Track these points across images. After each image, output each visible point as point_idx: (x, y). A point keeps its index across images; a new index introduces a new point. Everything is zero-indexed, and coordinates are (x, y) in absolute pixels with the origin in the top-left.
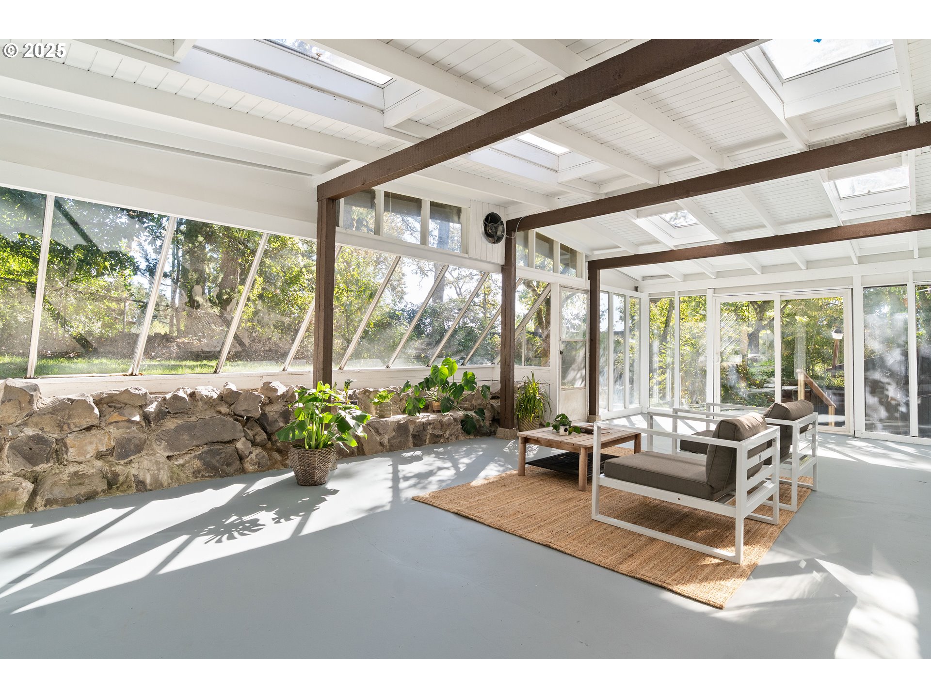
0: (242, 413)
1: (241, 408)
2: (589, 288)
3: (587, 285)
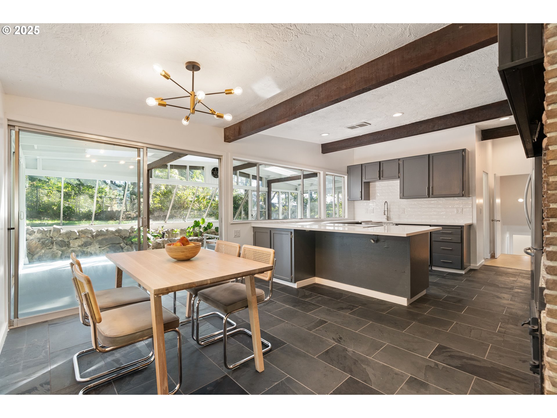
0: (123, 235)
1: (122, 234)
2: (267, 190)
3: (266, 189)
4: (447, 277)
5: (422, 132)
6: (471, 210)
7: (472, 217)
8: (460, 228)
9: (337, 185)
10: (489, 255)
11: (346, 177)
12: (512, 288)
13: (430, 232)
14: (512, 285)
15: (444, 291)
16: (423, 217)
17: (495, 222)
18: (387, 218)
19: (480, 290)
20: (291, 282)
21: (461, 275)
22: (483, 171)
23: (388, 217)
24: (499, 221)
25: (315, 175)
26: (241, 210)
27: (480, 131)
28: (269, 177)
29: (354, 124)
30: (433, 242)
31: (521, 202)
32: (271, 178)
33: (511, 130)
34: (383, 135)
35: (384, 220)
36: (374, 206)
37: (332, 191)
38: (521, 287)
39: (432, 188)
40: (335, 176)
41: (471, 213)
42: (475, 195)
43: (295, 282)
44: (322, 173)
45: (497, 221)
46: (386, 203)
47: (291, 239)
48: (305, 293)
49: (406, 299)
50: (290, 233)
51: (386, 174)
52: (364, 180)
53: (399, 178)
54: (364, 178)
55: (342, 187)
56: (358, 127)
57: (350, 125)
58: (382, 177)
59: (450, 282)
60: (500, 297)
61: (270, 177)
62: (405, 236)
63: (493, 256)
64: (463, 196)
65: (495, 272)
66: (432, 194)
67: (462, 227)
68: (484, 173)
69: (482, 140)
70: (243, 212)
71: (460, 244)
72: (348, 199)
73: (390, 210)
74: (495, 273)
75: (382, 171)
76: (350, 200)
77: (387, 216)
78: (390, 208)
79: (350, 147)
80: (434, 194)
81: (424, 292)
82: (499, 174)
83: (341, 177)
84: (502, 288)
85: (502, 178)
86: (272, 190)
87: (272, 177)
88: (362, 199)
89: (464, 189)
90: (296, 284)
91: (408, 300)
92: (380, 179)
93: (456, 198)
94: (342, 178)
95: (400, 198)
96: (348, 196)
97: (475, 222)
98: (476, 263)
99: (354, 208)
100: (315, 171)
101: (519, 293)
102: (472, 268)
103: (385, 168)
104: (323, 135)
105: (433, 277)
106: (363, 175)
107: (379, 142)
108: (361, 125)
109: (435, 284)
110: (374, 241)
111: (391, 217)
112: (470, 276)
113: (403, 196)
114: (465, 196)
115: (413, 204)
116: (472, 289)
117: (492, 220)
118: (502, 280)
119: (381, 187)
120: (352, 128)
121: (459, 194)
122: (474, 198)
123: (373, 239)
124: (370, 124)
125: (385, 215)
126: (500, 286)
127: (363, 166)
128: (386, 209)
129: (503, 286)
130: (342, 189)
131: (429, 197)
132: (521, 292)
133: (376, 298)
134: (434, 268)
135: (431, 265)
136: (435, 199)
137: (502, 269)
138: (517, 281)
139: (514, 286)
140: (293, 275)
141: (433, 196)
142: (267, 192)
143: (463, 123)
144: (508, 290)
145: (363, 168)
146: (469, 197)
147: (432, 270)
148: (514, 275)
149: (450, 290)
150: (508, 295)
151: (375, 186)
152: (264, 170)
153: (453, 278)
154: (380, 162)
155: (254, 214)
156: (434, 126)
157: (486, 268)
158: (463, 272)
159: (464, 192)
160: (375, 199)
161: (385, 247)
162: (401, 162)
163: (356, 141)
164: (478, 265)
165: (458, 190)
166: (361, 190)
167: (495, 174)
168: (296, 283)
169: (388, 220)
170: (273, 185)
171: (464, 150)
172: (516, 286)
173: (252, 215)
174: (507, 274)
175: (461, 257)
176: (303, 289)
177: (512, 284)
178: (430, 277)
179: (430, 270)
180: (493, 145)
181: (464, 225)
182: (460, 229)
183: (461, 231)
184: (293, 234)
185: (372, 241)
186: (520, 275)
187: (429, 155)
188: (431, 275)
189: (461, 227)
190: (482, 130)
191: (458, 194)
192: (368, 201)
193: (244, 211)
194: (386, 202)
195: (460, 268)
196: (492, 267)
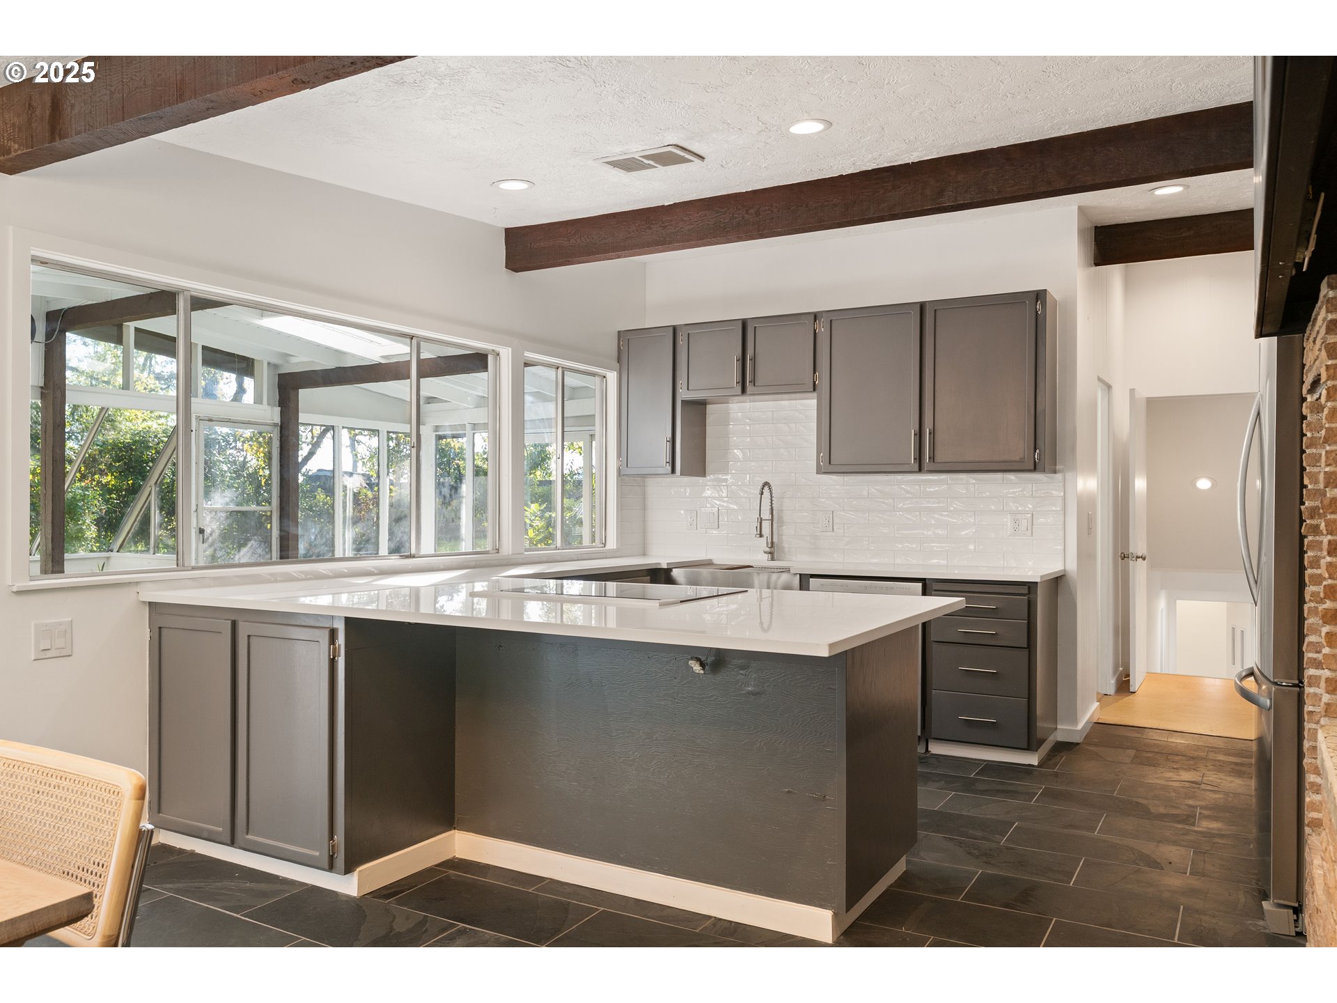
2: (277, 420)
3: (273, 414)
4: (980, 787)
5: (897, 211)
6: (1062, 523)
7: (1060, 547)
8: (1026, 592)
9: (573, 408)
10: (1113, 681)
11: (612, 377)
12: (1189, 819)
13: (924, 625)
14: (1191, 802)
15: (969, 853)
16: (900, 546)
17: (1131, 562)
18: (768, 549)
19: (1088, 834)
20: (331, 868)
21: (1026, 770)
22: (1099, 379)
23: (772, 547)
24: (1144, 559)
25: (476, 361)
26: (149, 508)
27: (1091, 228)
28: (287, 362)
29: (636, 149)
30: (935, 646)
31: (1204, 490)
32: (297, 364)
33: (1184, 235)
34: (752, 211)
35: (759, 557)
36: (720, 498)
37: (554, 430)
38: (1217, 811)
39: (933, 433)
40: (564, 369)
41: (1061, 533)
42: (1073, 468)
43: (348, 870)
44: (506, 353)
45: (1138, 557)
46: (766, 488)
47: (333, 663)
48: (394, 918)
49: (827, 915)
50: (324, 637)
51: (765, 371)
52: (683, 394)
53: (814, 390)
54: (681, 382)
55: (594, 415)
56: (651, 163)
57: (617, 151)
58: (753, 382)
59: (992, 809)
60: (1159, 861)
61: (294, 360)
62: (825, 653)
63: (1124, 686)
64: (1035, 468)
65: (1132, 752)
66: (930, 458)
67: (1031, 586)
68: (1100, 384)
69: (1097, 264)
70: (156, 517)
71: (1026, 652)
72: (619, 471)
73: (780, 518)
74: (1136, 757)
75: (754, 359)
76: (629, 471)
77: (769, 541)
78: (781, 511)
79: (624, 249)
80: (938, 458)
81: (900, 868)
82: (1145, 392)
83: (593, 375)
84: (1161, 817)
85: (1151, 402)
86: (303, 417)
87: (300, 362)
88: (673, 471)
89: (1040, 443)
90: (354, 878)
91: (835, 916)
92: (744, 391)
93: (1011, 477)
94: (597, 379)
95: (819, 471)
96: (619, 455)
97: (1072, 566)
98: (1074, 720)
99: (644, 508)
100: (478, 344)
101: (1214, 836)
102: (1060, 737)
103: (763, 345)
104: (504, 186)
105: (932, 787)
106: (678, 373)
107: (740, 239)
108: (665, 159)
109: (942, 821)
110: (702, 665)
111: (786, 545)
112: (1056, 775)
113: (829, 464)
114: (1044, 471)
115: (865, 493)
116: (1066, 831)
117: (1124, 556)
118: (1159, 782)
119: (750, 425)
120: (628, 165)
121: (1022, 461)
122: (1069, 475)
123: (698, 660)
124: (702, 158)
125: (761, 536)
126: (1153, 810)
127: (679, 334)
128: (766, 515)
129: (1162, 810)
130: (594, 426)
131: (920, 470)
132: (1220, 830)
133: (710, 917)
134: (937, 749)
135: (926, 737)
136: (943, 476)
137: (1155, 736)
138: (1203, 786)
139: (1195, 807)
140: (340, 838)
141: (933, 467)
142: (275, 425)
143: (1043, 189)
144: (1180, 826)
145: (682, 342)
146: (1055, 472)
147: (928, 758)
148: (1193, 758)
149: (994, 845)
150: (1183, 850)
151: (725, 421)
152: (259, 327)
153: (1001, 787)
154: (744, 323)
155: (213, 526)
156: (941, 193)
157: (1104, 733)
158: (1032, 759)
159: (1040, 454)
160: (724, 469)
161: (749, 693)
162: (822, 329)
163: (650, 228)
164: (1080, 727)
165: (1019, 448)
166: (669, 435)
167: (1132, 391)
168: (356, 873)
169: (773, 559)
170: (306, 396)
171: (1040, 296)
172: (1202, 807)
173: (202, 531)
174: (1170, 757)
175: (1029, 702)
176: (387, 897)
177: (1190, 798)
178: (921, 789)
179: (920, 758)
180: (1128, 285)
181: (1038, 580)
182: (1024, 595)
183: (1029, 602)
184: (341, 640)
185: (697, 668)
186: (1211, 756)
187: (922, 306)
188: (927, 778)
189: (1029, 587)
190: (1096, 228)
191: (1017, 458)
192: (700, 479)
193: (161, 509)
194: (766, 484)
195: (1025, 745)
196: (1122, 732)
